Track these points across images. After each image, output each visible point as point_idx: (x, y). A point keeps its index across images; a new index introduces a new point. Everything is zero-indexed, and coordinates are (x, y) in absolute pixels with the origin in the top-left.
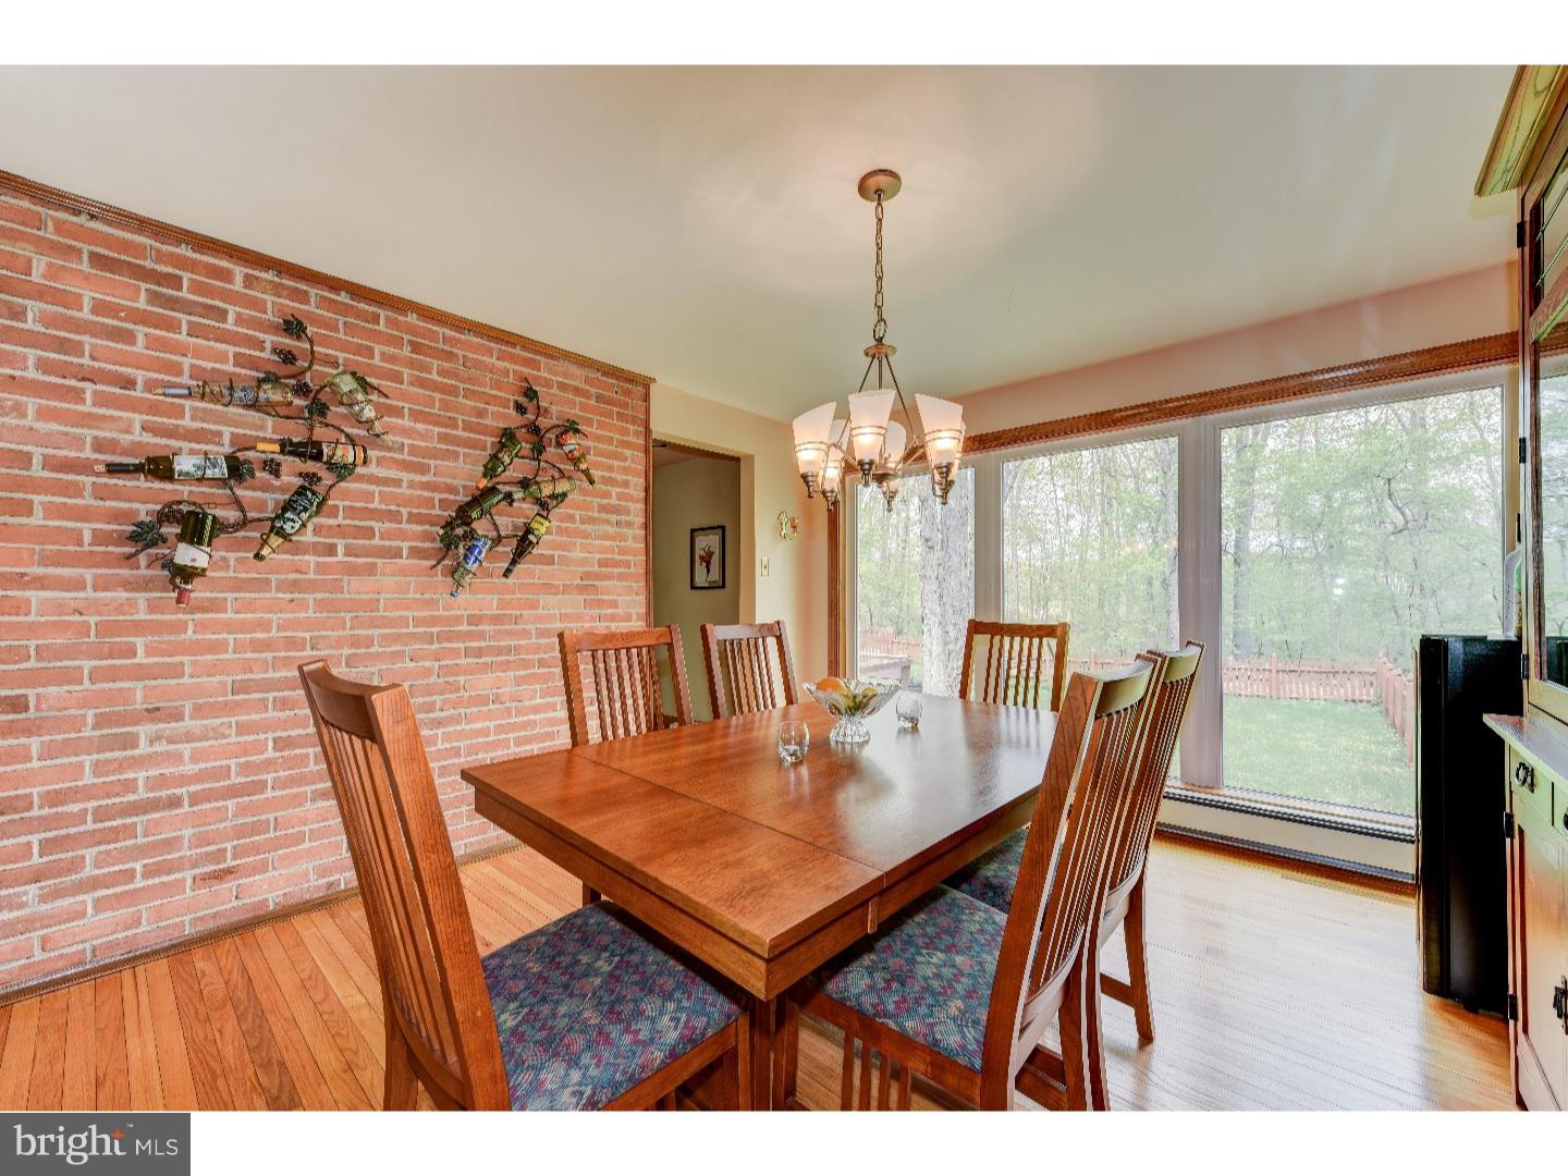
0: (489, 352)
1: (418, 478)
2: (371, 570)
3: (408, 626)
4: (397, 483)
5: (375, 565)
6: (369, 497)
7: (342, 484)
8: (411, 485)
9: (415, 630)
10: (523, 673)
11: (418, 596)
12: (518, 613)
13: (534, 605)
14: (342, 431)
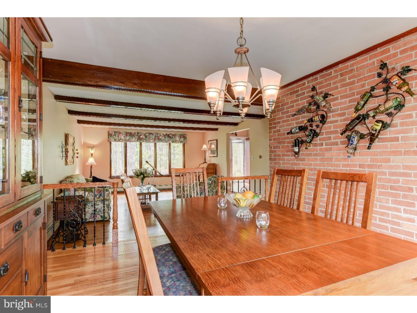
0: (366, 59)
1: (343, 118)
2: (330, 149)
3: (340, 167)
4: (337, 121)
5: (331, 148)
6: (330, 127)
7: (324, 126)
8: (341, 121)
9: (342, 168)
10: (383, 190)
11: (343, 157)
12: (380, 164)
13: (388, 161)
14: (324, 111)
